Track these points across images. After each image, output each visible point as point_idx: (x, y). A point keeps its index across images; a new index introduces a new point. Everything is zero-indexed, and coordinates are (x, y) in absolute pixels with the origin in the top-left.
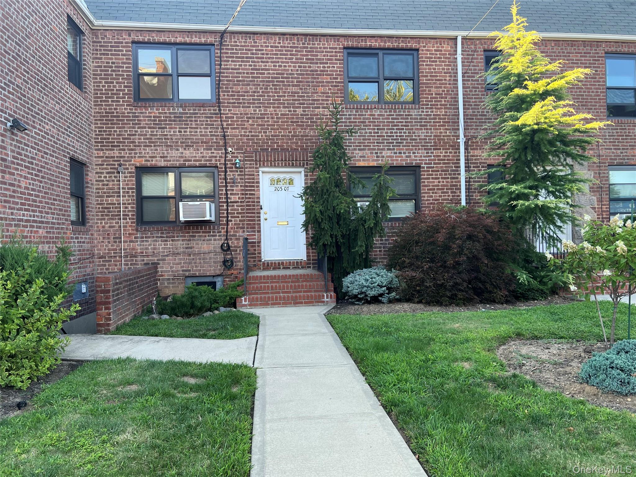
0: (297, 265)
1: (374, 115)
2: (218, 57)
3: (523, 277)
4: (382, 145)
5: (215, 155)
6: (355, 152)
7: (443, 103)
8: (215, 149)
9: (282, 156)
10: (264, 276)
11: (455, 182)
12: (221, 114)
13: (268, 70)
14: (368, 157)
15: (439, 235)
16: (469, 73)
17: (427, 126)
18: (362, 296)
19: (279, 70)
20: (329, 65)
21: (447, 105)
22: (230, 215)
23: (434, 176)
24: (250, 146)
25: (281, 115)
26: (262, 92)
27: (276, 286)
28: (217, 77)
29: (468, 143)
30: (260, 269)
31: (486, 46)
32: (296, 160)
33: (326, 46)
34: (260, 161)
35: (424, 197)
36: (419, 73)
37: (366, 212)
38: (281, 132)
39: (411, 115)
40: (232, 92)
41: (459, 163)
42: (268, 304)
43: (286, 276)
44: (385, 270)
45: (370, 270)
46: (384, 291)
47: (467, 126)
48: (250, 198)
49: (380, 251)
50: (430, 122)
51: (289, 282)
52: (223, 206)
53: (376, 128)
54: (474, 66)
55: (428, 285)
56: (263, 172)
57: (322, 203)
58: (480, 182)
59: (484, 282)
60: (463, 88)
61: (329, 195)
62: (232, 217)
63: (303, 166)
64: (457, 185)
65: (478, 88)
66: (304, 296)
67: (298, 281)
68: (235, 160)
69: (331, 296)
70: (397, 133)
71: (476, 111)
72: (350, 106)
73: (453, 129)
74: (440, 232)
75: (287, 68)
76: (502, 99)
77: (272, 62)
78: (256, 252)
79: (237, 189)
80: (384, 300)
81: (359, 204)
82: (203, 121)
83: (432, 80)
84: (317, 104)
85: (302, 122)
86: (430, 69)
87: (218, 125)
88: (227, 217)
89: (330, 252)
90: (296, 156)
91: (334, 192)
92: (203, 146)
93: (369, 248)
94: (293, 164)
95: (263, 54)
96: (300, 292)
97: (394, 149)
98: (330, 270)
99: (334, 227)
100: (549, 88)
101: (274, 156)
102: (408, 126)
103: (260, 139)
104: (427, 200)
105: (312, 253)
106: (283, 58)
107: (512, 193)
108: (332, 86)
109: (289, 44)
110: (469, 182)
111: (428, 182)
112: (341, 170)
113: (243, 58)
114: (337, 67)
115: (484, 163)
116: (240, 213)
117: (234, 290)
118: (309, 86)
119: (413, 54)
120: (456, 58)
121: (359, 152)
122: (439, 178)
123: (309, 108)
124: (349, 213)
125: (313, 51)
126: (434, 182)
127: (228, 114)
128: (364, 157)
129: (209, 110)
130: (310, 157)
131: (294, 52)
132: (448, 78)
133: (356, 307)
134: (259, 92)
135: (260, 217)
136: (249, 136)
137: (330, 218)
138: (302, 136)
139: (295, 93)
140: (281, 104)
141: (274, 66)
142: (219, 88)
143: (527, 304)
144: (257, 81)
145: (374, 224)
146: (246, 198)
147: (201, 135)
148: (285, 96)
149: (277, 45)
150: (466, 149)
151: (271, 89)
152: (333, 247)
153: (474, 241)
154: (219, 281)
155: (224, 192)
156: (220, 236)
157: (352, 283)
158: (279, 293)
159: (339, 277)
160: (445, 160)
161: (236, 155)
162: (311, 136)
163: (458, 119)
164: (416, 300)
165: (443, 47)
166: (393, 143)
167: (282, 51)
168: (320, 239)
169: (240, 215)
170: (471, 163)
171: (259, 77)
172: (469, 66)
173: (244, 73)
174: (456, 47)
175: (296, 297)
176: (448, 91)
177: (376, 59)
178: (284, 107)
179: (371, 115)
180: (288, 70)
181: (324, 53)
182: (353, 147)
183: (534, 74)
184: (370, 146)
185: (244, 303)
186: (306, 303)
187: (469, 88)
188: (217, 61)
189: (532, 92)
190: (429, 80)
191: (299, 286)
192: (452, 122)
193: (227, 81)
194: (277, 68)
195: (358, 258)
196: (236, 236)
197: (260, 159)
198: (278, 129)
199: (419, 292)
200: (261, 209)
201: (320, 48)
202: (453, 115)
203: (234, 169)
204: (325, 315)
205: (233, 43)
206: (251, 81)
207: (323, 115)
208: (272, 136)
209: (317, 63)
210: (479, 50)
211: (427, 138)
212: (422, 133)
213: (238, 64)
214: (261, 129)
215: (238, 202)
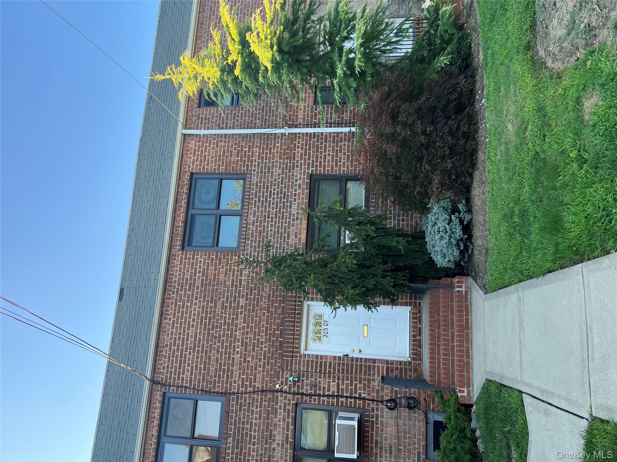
0: (416, 319)
1: (254, 221)
2: (177, 390)
3: (443, 60)
4: (285, 214)
5: (283, 405)
6: (290, 243)
7: (247, 149)
8: (277, 404)
9: (289, 326)
10: (431, 363)
11: (330, 138)
12: (238, 393)
13: (196, 333)
14: (297, 229)
15: (389, 151)
16: (219, 123)
17: (269, 167)
18: (461, 244)
19: (197, 322)
20: (198, 267)
21: (249, 146)
22: (354, 395)
23: (322, 160)
24: (276, 361)
25: (244, 323)
26: (219, 342)
27: (444, 350)
28: (198, 392)
29: (290, 124)
30: (420, 364)
31: (195, 105)
32: (295, 309)
33: (178, 269)
34: (293, 352)
35: (344, 171)
36: (215, 174)
37: (357, 234)
38: (263, 325)
39: (257, 182)
40: (215, 377)
41: (311, 134)
42: (468, 363)
43: (430, 335)
44: (429, 216)
45: (427, 234)
46: (456, 217)
47: (272, 125)
48: (334, 368)
49: (403, 220)
50: (266, 163)
51: (439, 332)
52: (342, 402)
53: (267, 219)
54: (213, 117)
55: (450, 165)
56: (306, 350)
57: (343, 285)
58: (331, 113)
59: (449, 102)
60: (234, 128)
61: (335, 276)
62: (356, 393)
63: (301, 302)
64: (334, 136)
65: (235, 114)
66: (458, 316)
67: (439, 321)
68: (290, 381)
69: (458, 282)
70: (274, 198)
71: (258, 116)
72: (242, 246)
73: (275, 139)
74: (386, 151)
75: (196, 312)
76: (246, 87)
77: (189, 329)
78: (399, 367)
79: (323, 382)
80: (467, 218)
81: (348, 242)
82: (244, 414)
83: (223, 159)
84: (237, 282)
85: (254, 300)
86: (212, 162)
87: (250, 397)
88: (355, 398)
89: (404, 280)
90: (291, 309)
91: (332, 270)
92: (272, 418)
93: (400, 234)
94: (298, 314)
95: (179, 338)
96: (452, 319)
97: (291, 202)
98: (425, 280)
99: (373, 272)
100: (237, 39)
101: (289, 334)
102: (268, 186)
103: (269, 349)
104: (348, 167)
105: (402, 299)
106: (186, 317)
107: (344, 73)
108: (219, 265)
109: (172, 308)
110: (331, 123)
111: (328, 167)
112: (308, 259)
113: (181, 361)
114: (201, 258)
115: (312, 108)
116: (352, 382)
117: (447, 403)
118: (217, 289)
119: (196, 179)
120: (204, 135)
121: (291, 238)
122: (325, 155)
123: (240, 291)
124: (356, 253)
125: (182, 283)
126: (329, 160)
127: (238, 385)
128: (296, 233)
129: (233, 406)
130: (292, 293)
131: (181, 304)
132: (223, 144)
133: (476, 252)
134: (218, 346)
135: (357, 359)
136: (264, 363)
137: (362, 276)
138: (269, 301)
139: (223, 305)
140: (233, 322)
141: (193, 326)
142: (210, 392)
143: (475, 55)
144: (207, 347)
145: (371, 225)
146: (334, 373)
147: (260, 419)
148: (225, 317)
149: (171, 322)
150: (296, 127)
151: (216, 332)
152: (397, 275)
153: (398, 112)
154: (433, 417)
155: (325, 399)
156: (377, 410)
157: (444, 256)
158: (453, 347)
159: (434, 271)
160: (306, 149)
161: (284, 380)
162: (270, 291)
163: (264, 134)
164: (468, 180)
165: (192, 148)
166: (284, 202)
167: (178, 316)
168: (387, 290)
169: (354, 382)
170: (312, 122)
171: (203, 345)
172: (212, 122)
173: (197, 362)
174: (193, 135)
175: (459, 326)
176: (235, 145)
177: (197, 216)
178: (237, 319)
179: (253, 225)
180: (199, 311)
181: (186, 271)
182: (285, 245)
183: (223, 56)
184: (285, 226)
185: (465, 394)
186: (467, 315)
187: (234, 123)
188: (181, 391)
189: (240, 56)
190: (223, 163)
191: (444, 321)
192: (268, 140)
193: (203, 382)
194: (195, 323)
195: (412, 247)
196: (378, 390)
197: (290, 352)
198: (260, 328)
199: (457, 176)
200: (347, 355)
201: (180, 275)
202: (261, 140)
203: (300, 384)
204: (486, 293)
205: (165, 371)
206: (206, 354)
207: (249, 276)
208: (266, 335)
209: (195, 279)
210: (198, 112)
211: (282, 166)
212: (276, 172)
213: (186, 367)
214: (257, 347)
215: (338, 383)
